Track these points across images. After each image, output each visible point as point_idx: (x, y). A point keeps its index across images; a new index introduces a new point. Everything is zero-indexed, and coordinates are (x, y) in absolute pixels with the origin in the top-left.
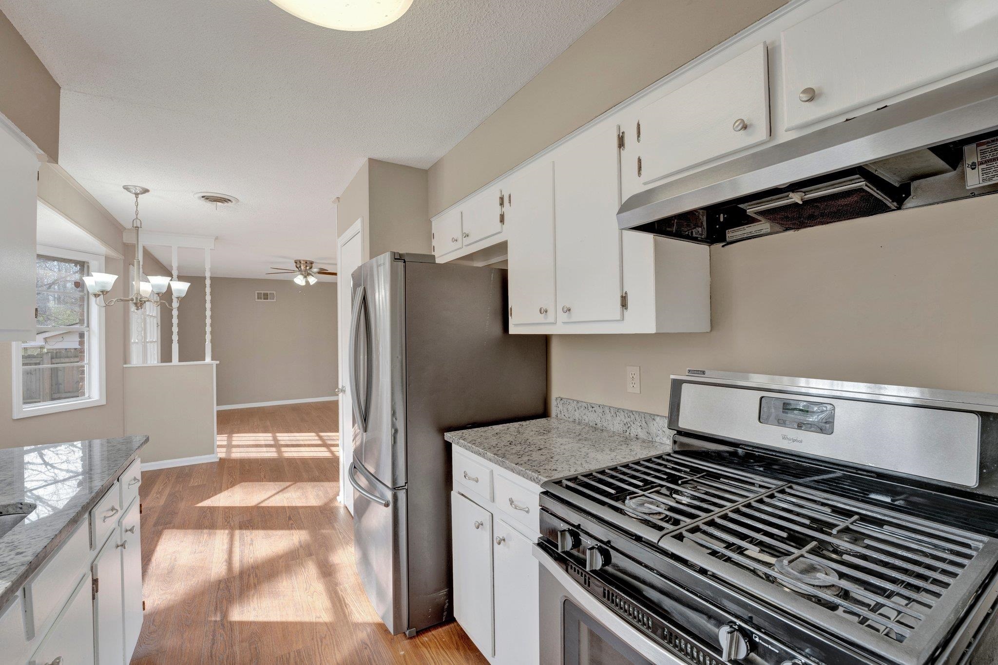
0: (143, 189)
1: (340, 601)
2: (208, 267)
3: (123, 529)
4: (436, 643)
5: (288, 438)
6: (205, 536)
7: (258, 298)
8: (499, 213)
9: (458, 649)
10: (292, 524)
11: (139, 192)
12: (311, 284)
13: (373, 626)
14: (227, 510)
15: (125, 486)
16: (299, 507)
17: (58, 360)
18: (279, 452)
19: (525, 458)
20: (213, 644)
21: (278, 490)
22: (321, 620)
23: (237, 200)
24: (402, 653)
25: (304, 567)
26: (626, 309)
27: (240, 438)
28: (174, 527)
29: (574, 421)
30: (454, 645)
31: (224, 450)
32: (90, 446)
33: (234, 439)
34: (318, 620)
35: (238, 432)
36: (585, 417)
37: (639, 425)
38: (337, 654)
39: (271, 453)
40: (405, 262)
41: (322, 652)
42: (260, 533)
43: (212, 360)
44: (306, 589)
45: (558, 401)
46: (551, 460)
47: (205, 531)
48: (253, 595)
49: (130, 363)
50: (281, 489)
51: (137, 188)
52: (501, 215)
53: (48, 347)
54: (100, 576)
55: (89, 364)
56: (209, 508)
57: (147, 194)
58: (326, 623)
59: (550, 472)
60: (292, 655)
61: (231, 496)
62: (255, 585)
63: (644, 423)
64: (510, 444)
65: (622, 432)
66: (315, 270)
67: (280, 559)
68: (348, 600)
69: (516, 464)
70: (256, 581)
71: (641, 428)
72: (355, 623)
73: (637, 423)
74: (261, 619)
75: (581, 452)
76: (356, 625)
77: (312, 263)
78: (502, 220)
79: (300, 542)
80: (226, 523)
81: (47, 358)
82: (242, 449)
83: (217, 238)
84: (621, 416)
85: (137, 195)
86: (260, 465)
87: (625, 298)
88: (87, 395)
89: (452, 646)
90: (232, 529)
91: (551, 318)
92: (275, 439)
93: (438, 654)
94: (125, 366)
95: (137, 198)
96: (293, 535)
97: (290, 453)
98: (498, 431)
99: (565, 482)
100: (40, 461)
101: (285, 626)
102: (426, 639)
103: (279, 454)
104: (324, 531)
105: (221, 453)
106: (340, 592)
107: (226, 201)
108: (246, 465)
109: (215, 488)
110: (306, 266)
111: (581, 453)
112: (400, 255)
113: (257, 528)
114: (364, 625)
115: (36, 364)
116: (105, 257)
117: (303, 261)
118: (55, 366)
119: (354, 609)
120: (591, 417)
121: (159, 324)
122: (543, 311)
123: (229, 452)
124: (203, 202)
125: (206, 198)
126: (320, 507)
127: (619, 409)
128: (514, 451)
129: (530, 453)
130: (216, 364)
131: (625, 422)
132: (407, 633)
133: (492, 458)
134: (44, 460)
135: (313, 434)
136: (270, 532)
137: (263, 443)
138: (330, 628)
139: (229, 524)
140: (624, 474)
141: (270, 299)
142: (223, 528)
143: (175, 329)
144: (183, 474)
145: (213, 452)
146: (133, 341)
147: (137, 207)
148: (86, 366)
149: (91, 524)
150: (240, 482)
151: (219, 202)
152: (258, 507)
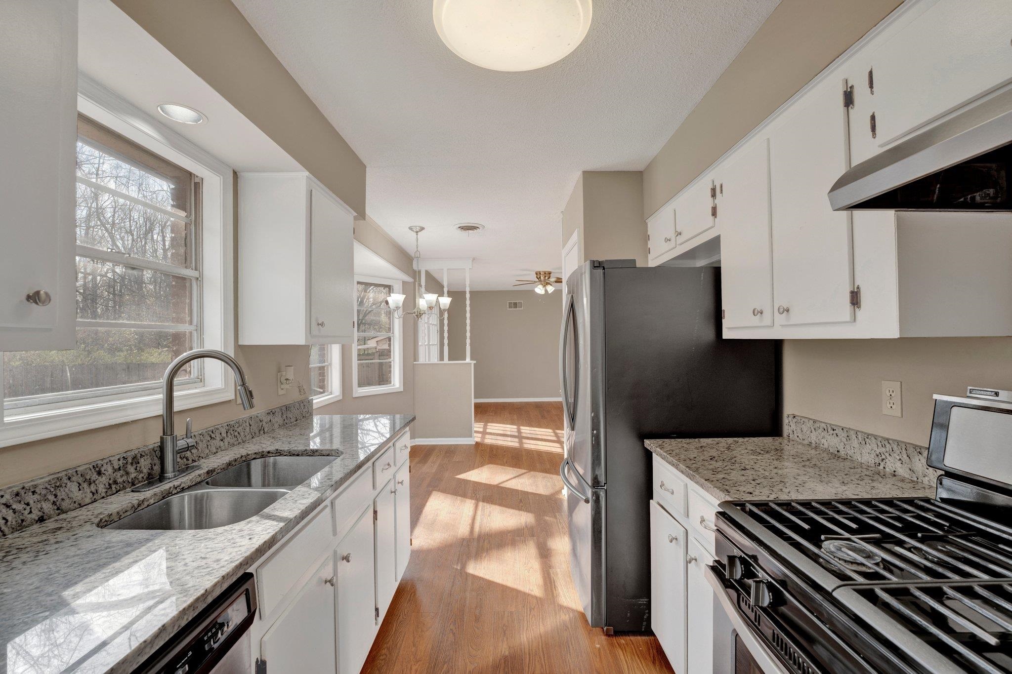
0: (420, 227)
1: (551, 583)
2: (468, 283)
3: (397, 481)
4: (632, 649)
5: (528, 432)
7: (509, 308)
8: (711, 205)
9: (654, 663)
10: (522, 506)
11: (418, 230)
12: (550, 293)
13: (576, 614)
14: (476, 485)
15: (398, 451)
16: (530, 493)
17: (382, 357)
18: (521, 443)
19: (721, 476)
20: (453, 586)
21: (515, 475)
22: (533, 593)
23: (484, 227)
24: (598, 646)
25: (526, 545)
26: (859, 307)
27: (495, 427)
28: (439, 490)
29: (810, 444)
30: (650, 657)
31: (480, 435)
32: (394, 418)
33: (488, 427)
34: (530, 592)
35: (493, 422)
36: (823, 441)
37: (898, 458)
38: (541, 626)
39: (513, 443)
40: (604, 269)
41: (529, 620)
43: (471, 360)
44: (525, 563)
45: (790, 418)
46: (752, 482)
48: (485, 557)
49: (418, 361)
50: (517, 475)
51: (417, 227)
52: (712, 208)
53: (379, 348)
54: (378, 509)
55: (393, 360)
56: (464, 480)
57: (423, 231)
58: (536, 597)
59: (742, 494)
60: (506, 614)
61: (480, 474)
62: (487, 550)
63: (905, 456)
64: (711, 459)
65: (873, 465)
66: (552, 279)
67: (509, 533)
68: (558, 584)
69: (706, 480)
70: (488, 547)
71: (901, 462)
72: (560, 606)
73: (895, 455)
74: (488, 577)
75: (797, 479)
76: (561, 607)
77: (550, 273)
78: (714, 213)
79: (526, 523)
80: (474, 495)
81: (377, 355)
82: (493, 437)
83: (474, 259)
84: (872, 445)
85: (417, 232)
86: (505, 452)
87: (857, 295)
88: (392, 384)
89: (648, 657)
90: (477, 500)
91: (767, 320)
92: (519, 431)
93: (632, 660)
94: (415, 363)
95: (417, 235)
96: (521, 515)
97: (530, 445)
98: (704, 444)
99: (749, 507)
100: (375, 429)
101: (504, 589)
102: (624, 642)
103: (520, 444)
104: (547, 518)
105: (477, 438)
106: (552, 574)
107: (476, 229)
109: (470, 465)
110: (545, 277)
111: (795, 481)
112: (599, 263)
113: (495, 504)
114: (568, 609)
115: (371, 360)
116: (403, 282)
117: (543, 272)
118: (381, 361)
119: (561, 593)
120: (831, 442)
121: (439, 331)
122: (759, 313)
123: (483, 438)
124: (459, 231)
125: (461, 228)
126: (546, 496)
127: (868, 435)
128: (711, 467)
129: (729, 471)
130: (474, 364)
131: (878, 453)
132: (605, 629)
133: (684, 471)
134: (377, 430)
135: (550, 431)
136: (504, 509)
137: (509, 433)
138: (539, 602)
139: (476, 496)
140: (840, 512)
141: (519, 308)
142: (472, 498)
143: (446, 335)
144: (450, 451)
145: (471, 436)
146: (420, 344)
147: (417, 241)
148: (392, 362)
149: (373, 472)
150: (488, 464)
151: (471, 230)
152: (498, 486)
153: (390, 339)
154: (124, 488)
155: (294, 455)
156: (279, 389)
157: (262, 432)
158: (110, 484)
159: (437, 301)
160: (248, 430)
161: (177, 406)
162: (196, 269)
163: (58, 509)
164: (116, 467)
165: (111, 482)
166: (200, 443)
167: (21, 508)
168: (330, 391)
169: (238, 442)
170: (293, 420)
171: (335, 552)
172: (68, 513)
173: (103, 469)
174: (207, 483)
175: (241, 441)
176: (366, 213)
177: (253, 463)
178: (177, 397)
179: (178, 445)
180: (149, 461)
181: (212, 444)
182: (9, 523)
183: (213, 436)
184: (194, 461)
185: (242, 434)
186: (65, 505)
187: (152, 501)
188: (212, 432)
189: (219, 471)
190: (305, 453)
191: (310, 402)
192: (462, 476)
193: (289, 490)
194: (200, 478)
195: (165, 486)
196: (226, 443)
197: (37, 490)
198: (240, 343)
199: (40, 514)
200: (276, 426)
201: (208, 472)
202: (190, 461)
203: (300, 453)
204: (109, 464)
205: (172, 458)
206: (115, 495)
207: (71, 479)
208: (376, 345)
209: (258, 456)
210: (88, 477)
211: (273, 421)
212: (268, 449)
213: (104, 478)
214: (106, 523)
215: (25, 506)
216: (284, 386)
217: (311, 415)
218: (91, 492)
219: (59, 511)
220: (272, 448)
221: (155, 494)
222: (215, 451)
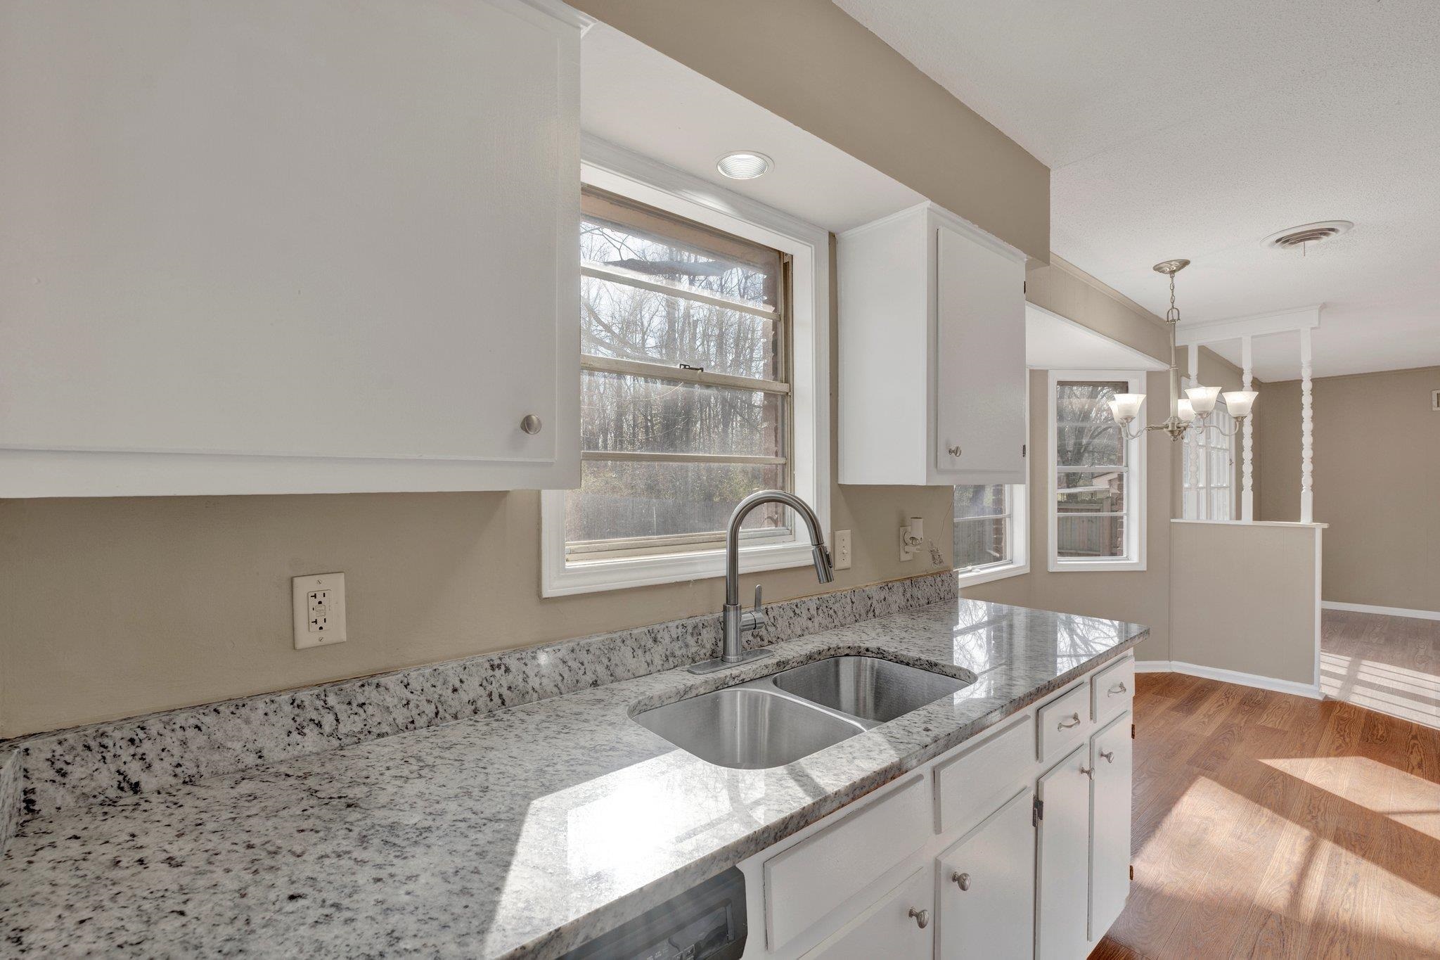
0: (1181, 261)
2: (1306, 358)
3: (1096, 753)
6: (1264, 820)
11: (1175, 268)
14: (1316, 794)
17: (1112, 508)
23: (1349, 224)
27: (1379, 672)
28: (1216, 779)
31: (1338, 683)
33: (1363, 668)
35: (1377, 659)
42: (1382, 875)
43: (1314, 521)
47: (1266, 811)
49: (1182, 517)
51: (1172, 263)
54: (1047, 800)
55: (1127, 514)
56: (1284, 775)
57: (1187, 268)
61: (1330, 772)
80: (1309, 817)
82: (1374, 693)
83: (1324, 307)
85: (1172, 272)
86: (1415, 737)
88: (1125, 556)
90: (1318, 833)
94: (1172, 520)
95: (1172, 277)
105: (1330, 689)
107: (1325, 234)
108: (1380, 726)
109: (1303, 745)
113: (1376, 860)
116: (1147, 372)
118: (1110, 514)
121: (1234, 460)
123: (1346, 691)
124: (1280, 250)
125: (1286, 241)
130: (1323, 529)
136: (1404, 884)
139: (1314, 821)
142: (1301, 822)
143: (1248, 468)
144: (1253, 701)
145: (1309, 679)
146: (1186, 485)
147: (1172, 290)
148: (1125, 518)
149: (1037, 726)
150: (1358, 753)
151: (1309, 239)
152: (1387, 820)
153: (1120, 478)
154: (683, 664)
155: (902, 662)
156: (902, 553)
157: (871, 615)
158: (666, 656)
159: (1221, 402)
160: (848, 608)
161: (743, 567)
162: (787, 381)
163: (612, 675)
164: (675, 636)
165: (668, 653)
166: (779, 619)
167: (576, 667)
168: (1008, 557)
169: (833, 625)
170: (923, 601)
171: (937, 864)
172: (621, 683)
173: (659, 636)
174: (775, 682)
175: (839, 624)
176: (1052, 249)
177: (843, 660)
178: (744, 554)
179: (743, 620)
180: (713, 634)
181: (796, 623)
182: (565, 681)
183: (798, 611)
184: (770, 642)
185: (840, 613)
186: (619, 671)
187: (702, 690)
188: (797, 606)
189: (795, 664)
190: (918, 663)
191: (953, 578)
192: (1282, 764)
193: (865, 727)
194: (767, 670)
195: (723, 673)
196: (817, 625)
197: (591, 649)
198: (841, 482)
199: (595, 678)
200: (894, 607)
201: (778, 664)
202: (766, 642)
203: (911, 662)
204: (666, 630)
205: (735, 636)
206: (671, 671)
207: (625, 643)
208: (1108, 487)
209: (852, 653)
210: (643, 644)
211: (890, 599)
212: (868, 645)
213: (660, 647)
214: (645, 707)
215: (580, 665)
216: (910, 548)
217: (955, 597)
218: (646, 662)
219: (612, 678)
220: (873, 645)
221: (706, 682)
222: (800, 633)
